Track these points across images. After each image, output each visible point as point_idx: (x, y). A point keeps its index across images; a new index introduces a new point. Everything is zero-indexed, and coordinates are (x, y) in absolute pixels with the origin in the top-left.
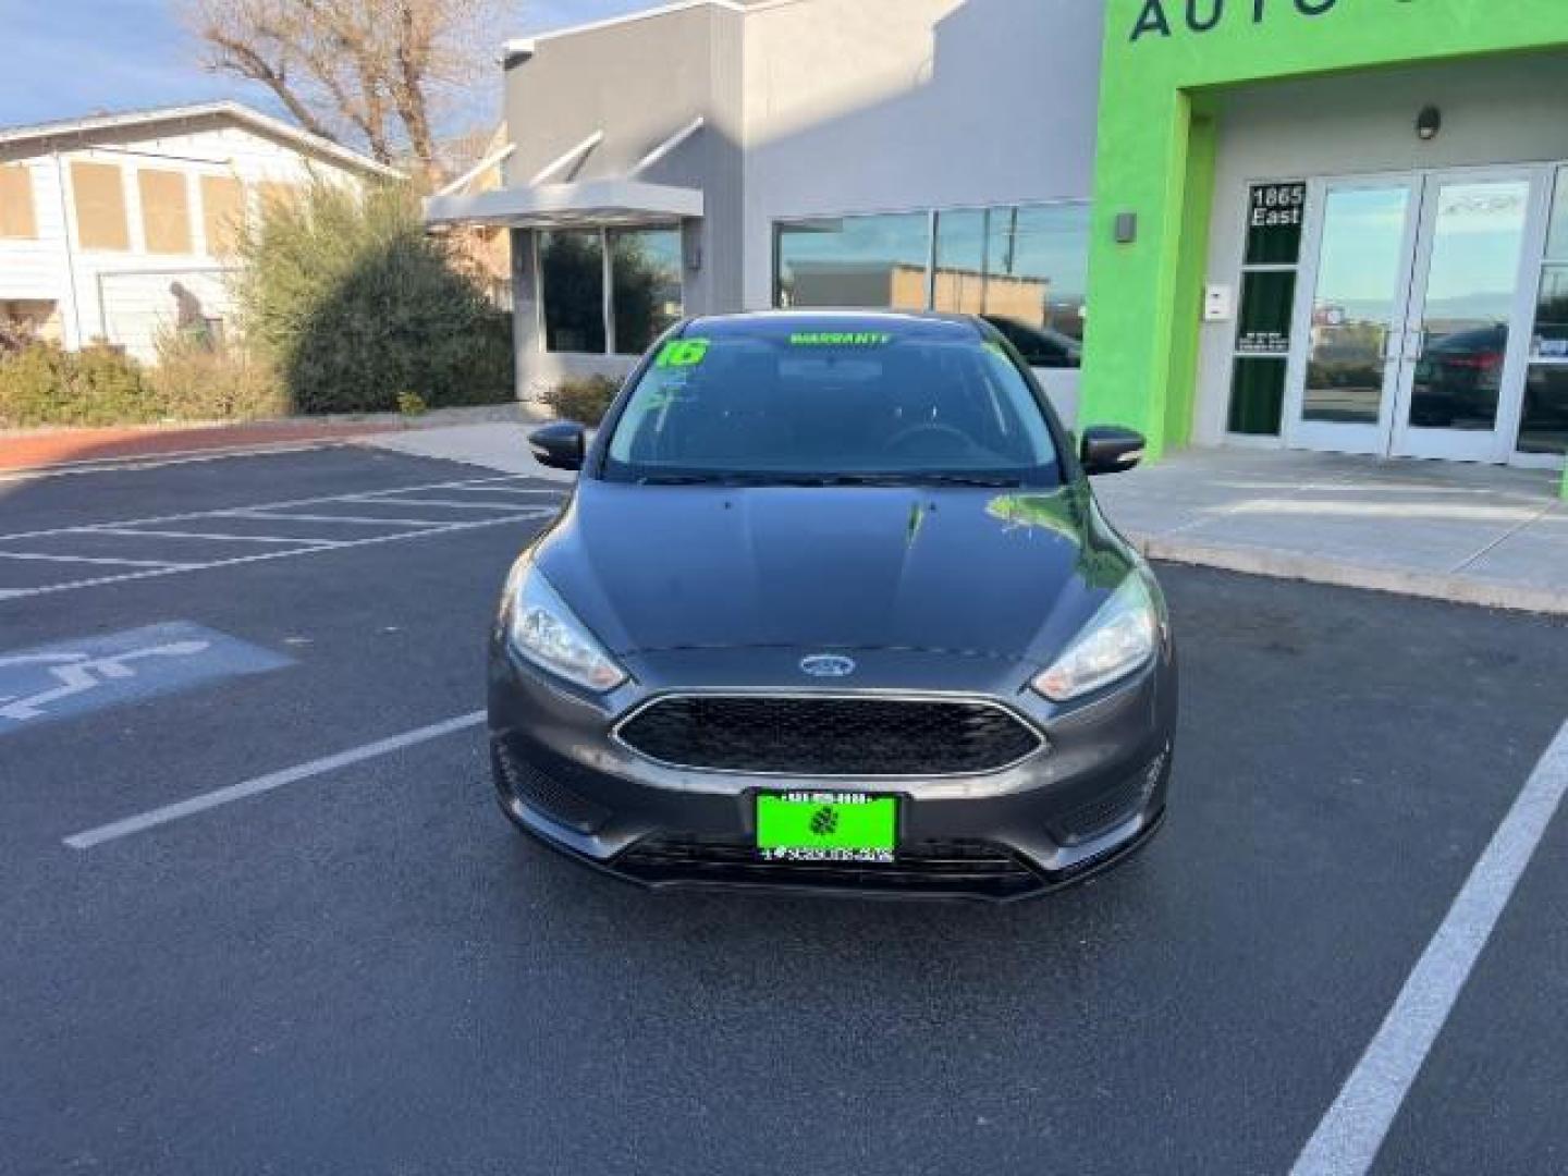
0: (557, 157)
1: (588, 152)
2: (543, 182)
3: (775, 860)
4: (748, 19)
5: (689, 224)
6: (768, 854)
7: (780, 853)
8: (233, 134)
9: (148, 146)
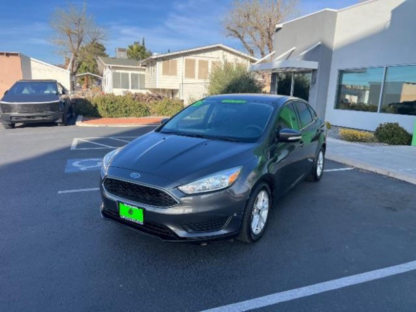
0: (282, 54)
1: (292, 51)
2: (276, 61)
3: (122, 218)
4: (338, 13)
5: (314, 71)
6: (121, 217)
7: (123, 217)
8: (221, 51)
9: (202, 55)
